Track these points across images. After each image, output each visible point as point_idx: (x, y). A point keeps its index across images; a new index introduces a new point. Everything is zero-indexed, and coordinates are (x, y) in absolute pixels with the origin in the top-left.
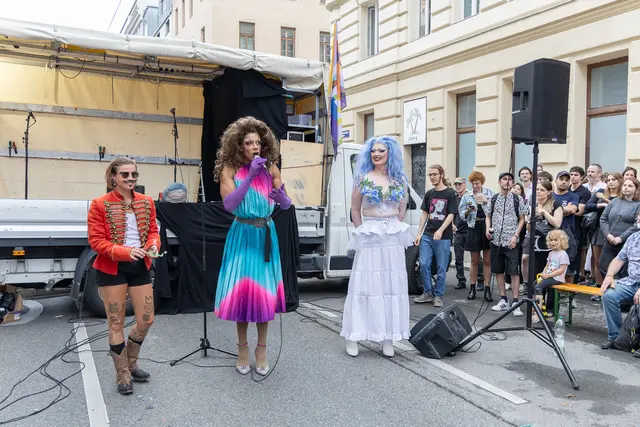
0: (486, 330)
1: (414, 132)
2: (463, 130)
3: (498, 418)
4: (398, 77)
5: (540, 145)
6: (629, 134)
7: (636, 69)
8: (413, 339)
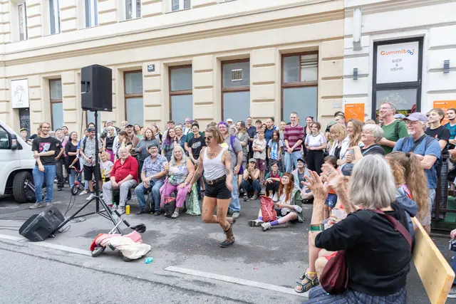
0: (72, 218)
1: (20, 101)
2: (54, 101)
3: (81, 267)
4: (5, 64)
5: (98, 112)
6: (145, 108)
7: (146, 76)
8: (24, 232)
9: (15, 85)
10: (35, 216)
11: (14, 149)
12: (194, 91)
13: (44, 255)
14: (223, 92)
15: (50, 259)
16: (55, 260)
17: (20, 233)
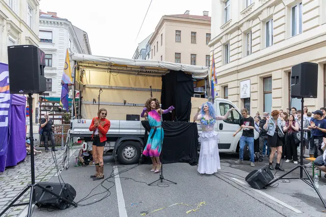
0: (281, 178)
1: (245, 93)
2: (266, 92)
4: (238, 71)
8: (248, 180)
10: (256, 171)
13: (262, 201)
15: (266, 205)
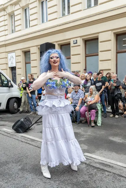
1: (12, 63)
2: (27, 63)
6: (71, 64)
7: (72, 47)
8: (14, 128)
9: (10, 55)
10: (19, 120)
11: (10, 87)
12: (100, 53)
13: (23, 140)
14: (117, 53)
15: (26, 143)
16: (28, 143)
17: (13, 128)
